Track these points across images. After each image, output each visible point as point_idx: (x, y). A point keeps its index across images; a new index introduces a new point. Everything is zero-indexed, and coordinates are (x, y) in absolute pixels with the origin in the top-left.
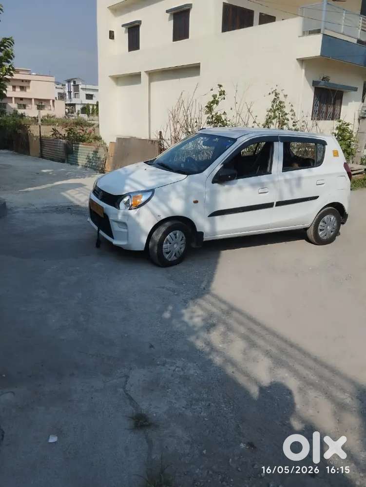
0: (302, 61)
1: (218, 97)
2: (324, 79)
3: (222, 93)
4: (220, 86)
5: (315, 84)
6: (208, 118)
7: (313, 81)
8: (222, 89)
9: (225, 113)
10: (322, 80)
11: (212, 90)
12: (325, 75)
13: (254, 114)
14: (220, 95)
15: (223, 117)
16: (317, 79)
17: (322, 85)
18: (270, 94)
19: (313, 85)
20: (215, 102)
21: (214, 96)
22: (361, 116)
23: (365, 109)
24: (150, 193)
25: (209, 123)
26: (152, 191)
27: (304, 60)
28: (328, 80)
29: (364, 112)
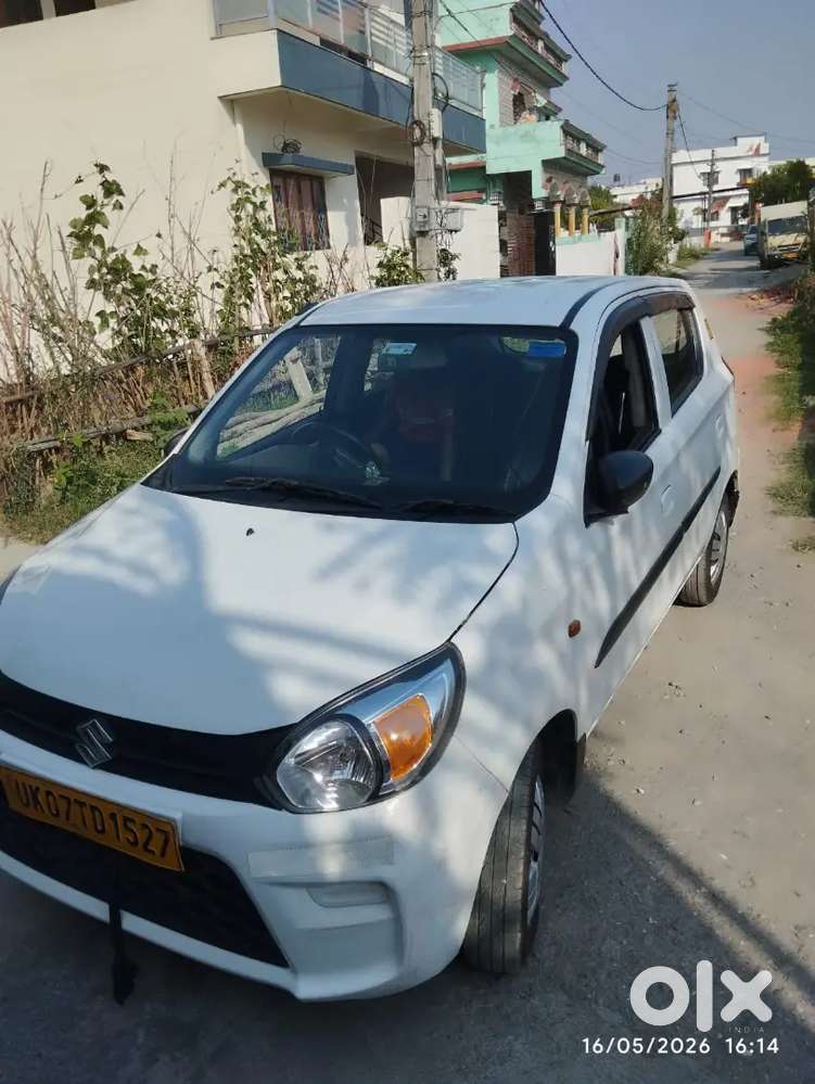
0: (232, 103)
1: (99, 202)
2: (286, 146)
3: (111, 189)
4: (102, 168)
5: (268, 161)
7: (264, 154)
8: (110, 177)
9: (140, 251)
10: (283, 149)
11: (79, 181)
12: (290, 138)
13: (205, 245)
14: (108, 194)
15: (136, 265)
16: (270, 149)
17: (287, 163)
18: (221, 186)
19: (265, 165)
21: (90, 202)
22: (417, 229)
23: (425, 211)
24: (445, 674)
25: (92, 284)
26: (448, 664)
27: (236, 99)
28: (297, 150)
29: (420, 219)
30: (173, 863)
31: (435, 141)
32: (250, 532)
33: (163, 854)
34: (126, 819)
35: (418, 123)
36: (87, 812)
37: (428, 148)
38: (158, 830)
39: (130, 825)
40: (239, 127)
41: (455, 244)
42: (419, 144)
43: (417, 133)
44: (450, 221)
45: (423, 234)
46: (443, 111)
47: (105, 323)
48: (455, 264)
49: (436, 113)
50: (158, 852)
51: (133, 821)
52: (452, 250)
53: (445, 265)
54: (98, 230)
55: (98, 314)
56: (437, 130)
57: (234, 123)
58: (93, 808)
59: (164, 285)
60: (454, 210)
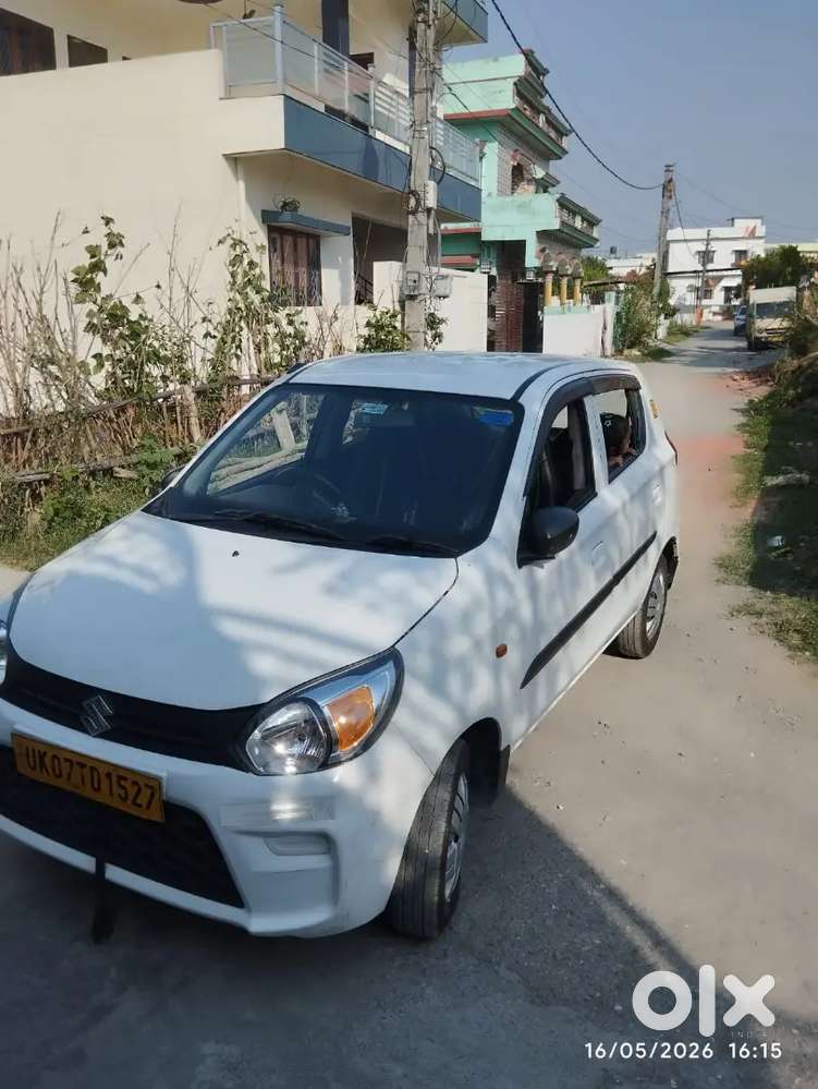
0: (236, 161)
1: (103, 251)
2: (285, 205)
3: (115, 241)
4: (108, 221)
5: (267, 217)
6: (90, 314)
7: (263, 211)
8: (115, 228)
9: (138, 299)
10: (283, 207)
11: (86, 232)
12: (290, 197)
13: (201, 297)
14: (112, 246)
15: (135, 312)
16: (271, 207)
17: (286, 220)
18: (220, 242)
19: (263, 222)
20: (98, 267)
21: (93, 251)
22: (407, 293)
23: (416, 277)
24: (387, 673)
25: (91, 328)
26: (391, 664)
27: (240, 158)
28: (296, 209)
29: (411, 283)
30: (156, 815)
31: (429, 210)
32: (236, 554)
33: (148, 807)
34: (121, 778)
35: (414, 193)
36: (86, 771)
37: (422, 217)
38: (147, 785)
39: (123, 783)
40: (242, 184)
41: (442, 309)
42: (414, 213)
43: (412, 202)
44: (440, 287)
45: (412, 298)
46: (438, 183)
47: (100, 366)
48: (442, 328)
49: (432, 185)
50: (144, 806)
51: (125, 779)
52: (439, 315)
53: (432, 328)
54: (99, 277)
55: (95, 356)
56: (431, 201)
57: (237, 180)
58: (92, 768)
59: (160, 332)
60: (444, 277)
